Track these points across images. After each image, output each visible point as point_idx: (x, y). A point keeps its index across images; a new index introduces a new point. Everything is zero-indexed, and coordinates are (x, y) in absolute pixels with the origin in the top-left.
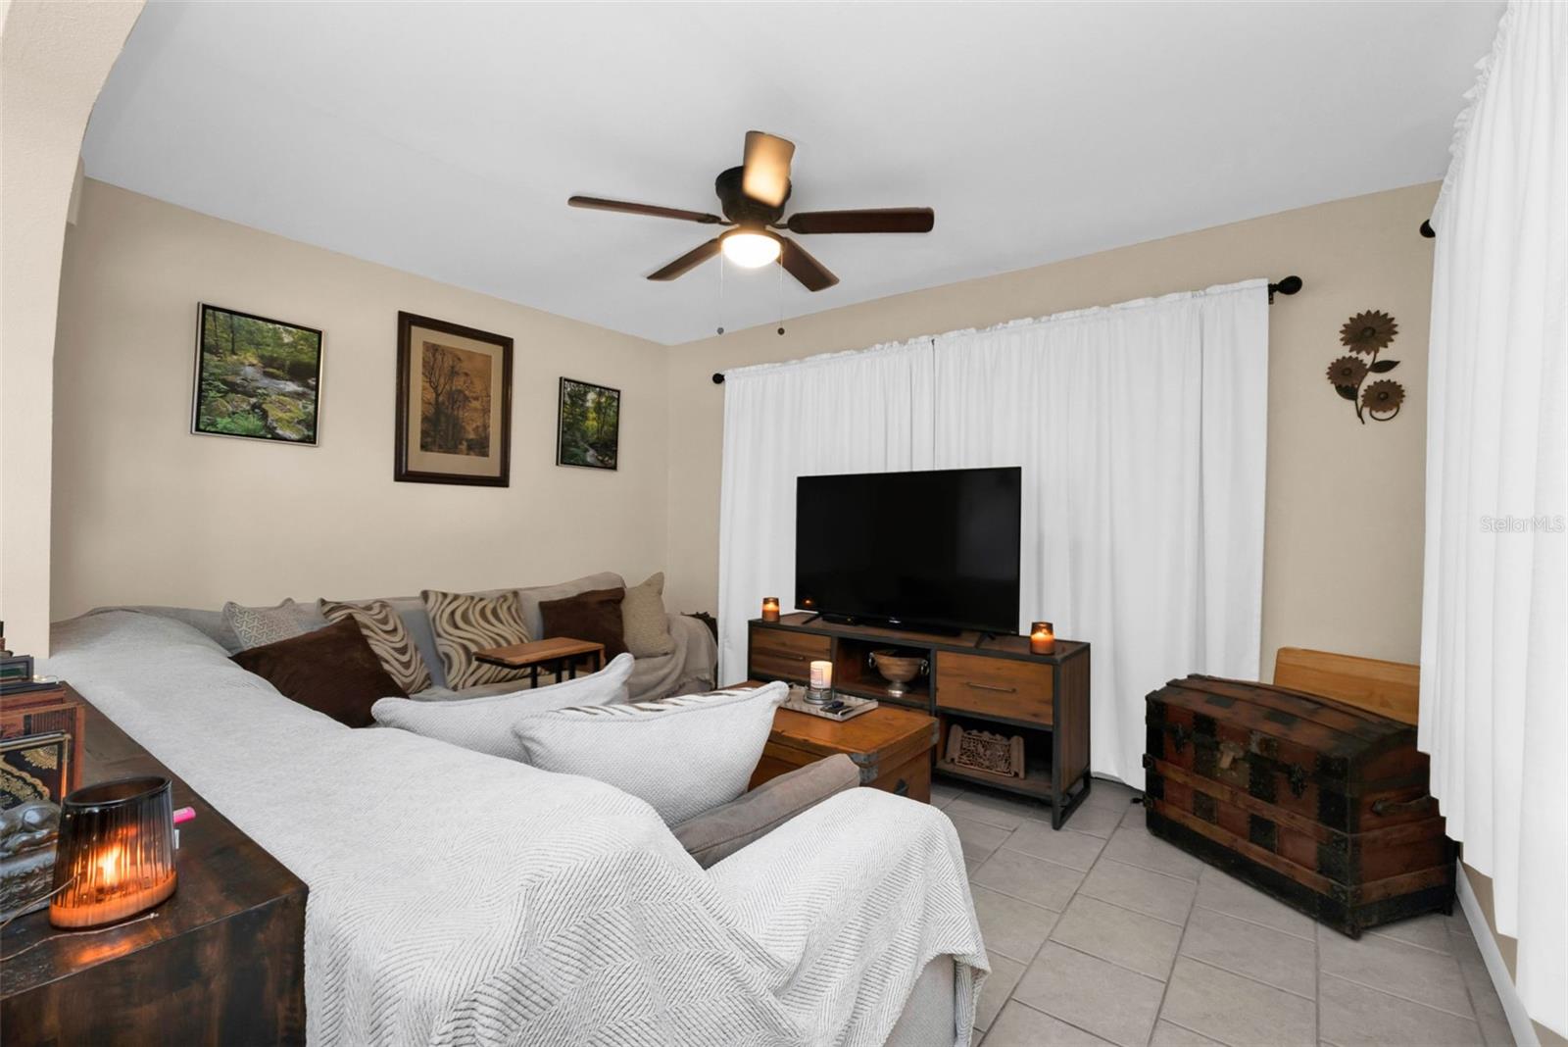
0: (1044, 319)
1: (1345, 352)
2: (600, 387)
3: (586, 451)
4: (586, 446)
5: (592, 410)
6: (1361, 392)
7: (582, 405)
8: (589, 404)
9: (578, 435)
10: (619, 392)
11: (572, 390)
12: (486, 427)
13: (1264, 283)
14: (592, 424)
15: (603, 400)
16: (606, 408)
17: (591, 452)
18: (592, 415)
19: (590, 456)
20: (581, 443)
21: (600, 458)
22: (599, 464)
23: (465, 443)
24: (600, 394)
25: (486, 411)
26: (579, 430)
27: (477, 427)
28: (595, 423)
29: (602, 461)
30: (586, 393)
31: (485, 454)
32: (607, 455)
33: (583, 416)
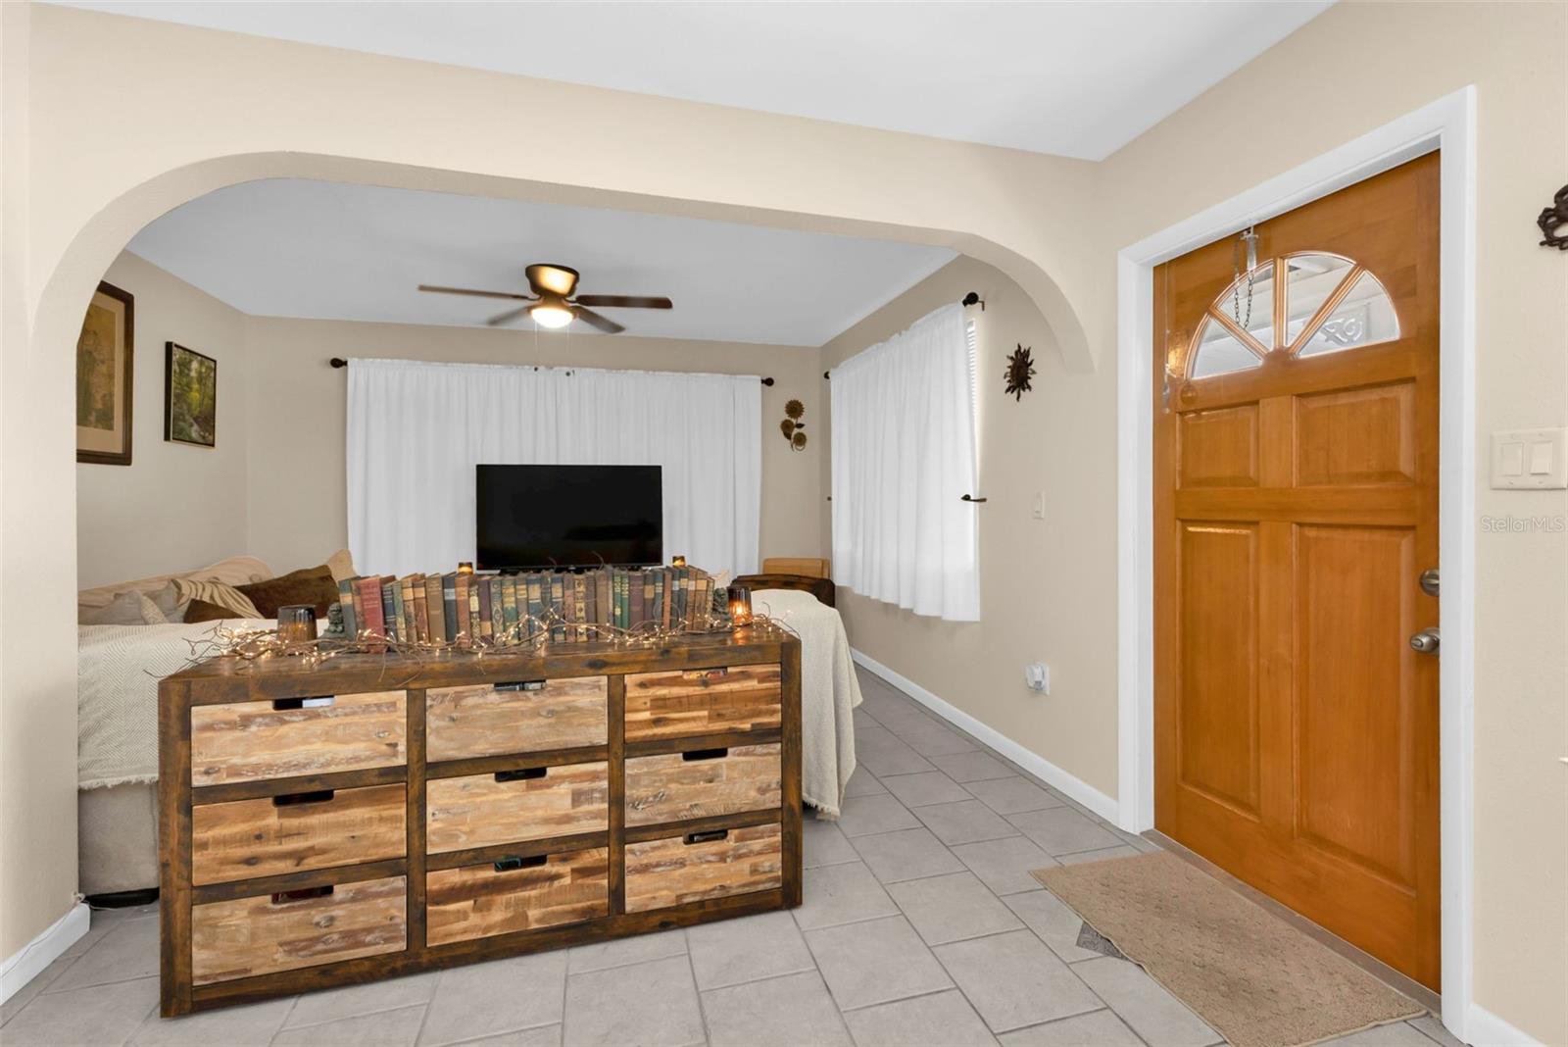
0: (651, 373)
1: (786, 417)
2: (202, 356)
3: (191, 425)
4: (192, 421)
5: (195, 380)
6: (793, 436)
7: (188, 375)
8: (193, 374)
9: (185, 408)
10: (215, 361)
11: (181, 358)
12: (111, 395)
13: (759, 378)
14: (195, 396)
15: (203, 370)
16: (206, 378)
17: (195, 427)
18: (195, 386)
19: (195, 432)
20: (187, 417)
21: (202, 433)
22: (201, 441)
23: (94, 414)
24: (201, 363)
25: (111, 377)
26: (185, 401)
27: (104, 396)
28: (197, 395)
29: (204, 437)
30: (191, 361)
31: (110, 428)
32: (207, 431)
33: (189, 387)
